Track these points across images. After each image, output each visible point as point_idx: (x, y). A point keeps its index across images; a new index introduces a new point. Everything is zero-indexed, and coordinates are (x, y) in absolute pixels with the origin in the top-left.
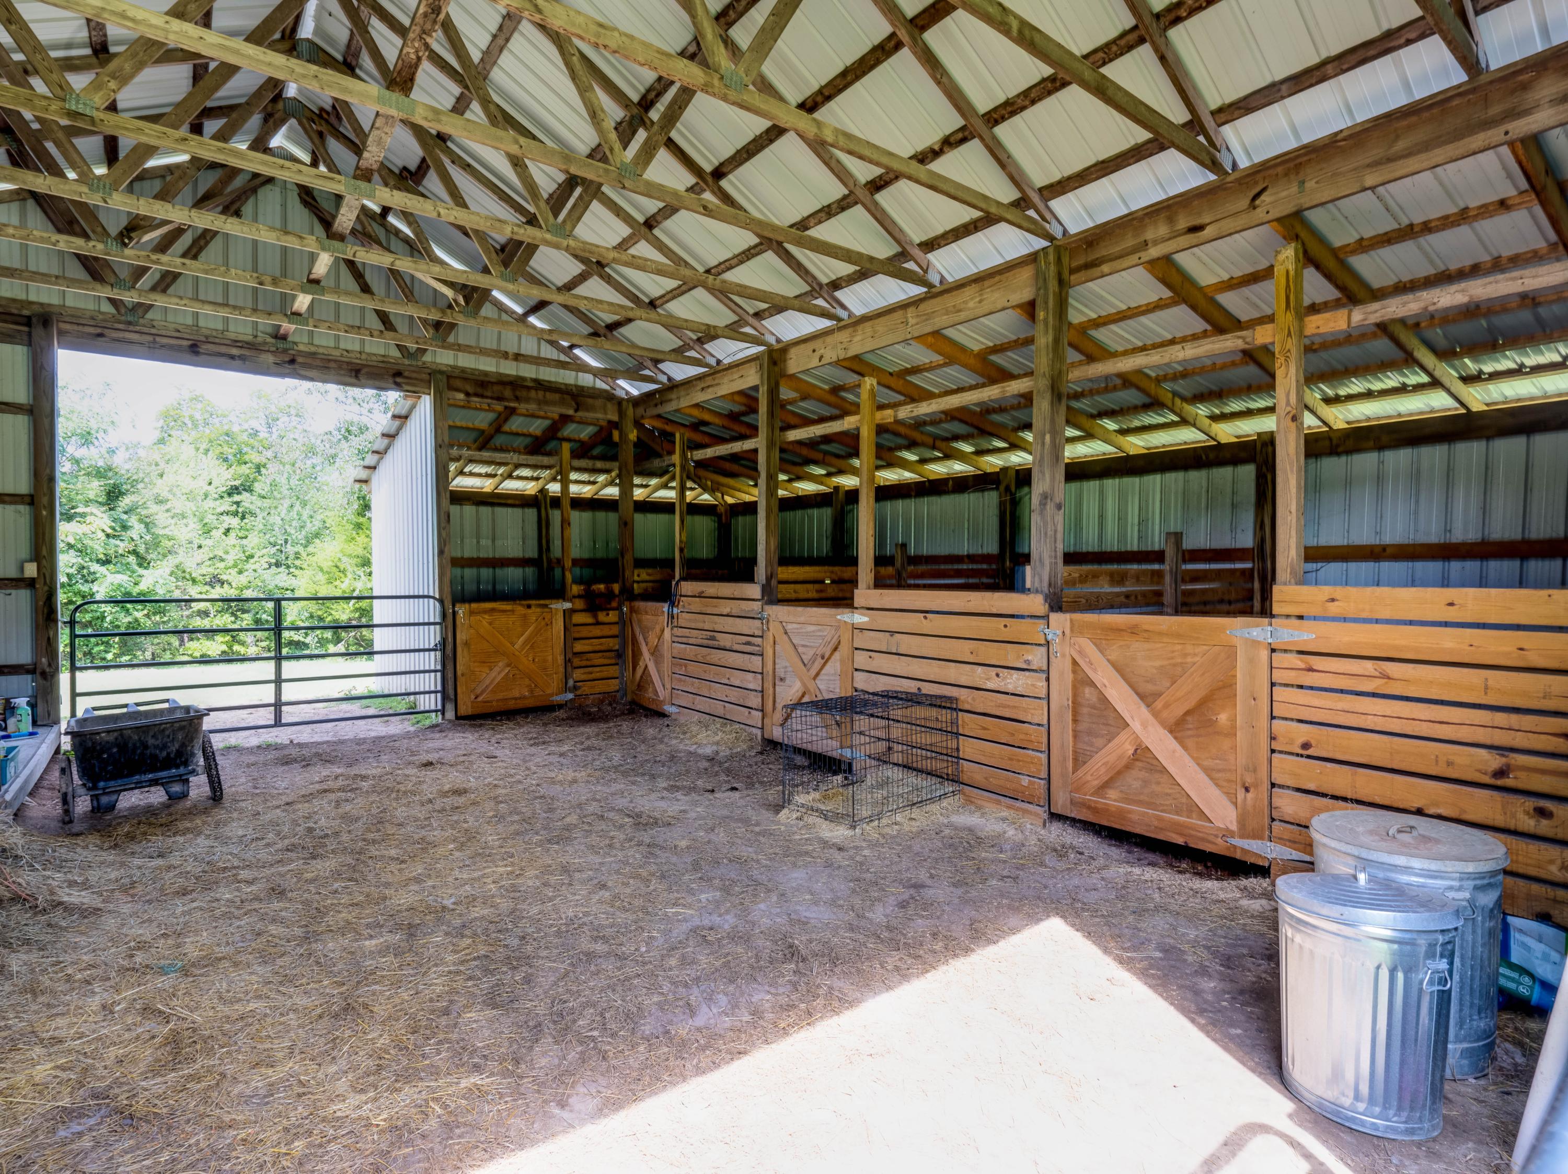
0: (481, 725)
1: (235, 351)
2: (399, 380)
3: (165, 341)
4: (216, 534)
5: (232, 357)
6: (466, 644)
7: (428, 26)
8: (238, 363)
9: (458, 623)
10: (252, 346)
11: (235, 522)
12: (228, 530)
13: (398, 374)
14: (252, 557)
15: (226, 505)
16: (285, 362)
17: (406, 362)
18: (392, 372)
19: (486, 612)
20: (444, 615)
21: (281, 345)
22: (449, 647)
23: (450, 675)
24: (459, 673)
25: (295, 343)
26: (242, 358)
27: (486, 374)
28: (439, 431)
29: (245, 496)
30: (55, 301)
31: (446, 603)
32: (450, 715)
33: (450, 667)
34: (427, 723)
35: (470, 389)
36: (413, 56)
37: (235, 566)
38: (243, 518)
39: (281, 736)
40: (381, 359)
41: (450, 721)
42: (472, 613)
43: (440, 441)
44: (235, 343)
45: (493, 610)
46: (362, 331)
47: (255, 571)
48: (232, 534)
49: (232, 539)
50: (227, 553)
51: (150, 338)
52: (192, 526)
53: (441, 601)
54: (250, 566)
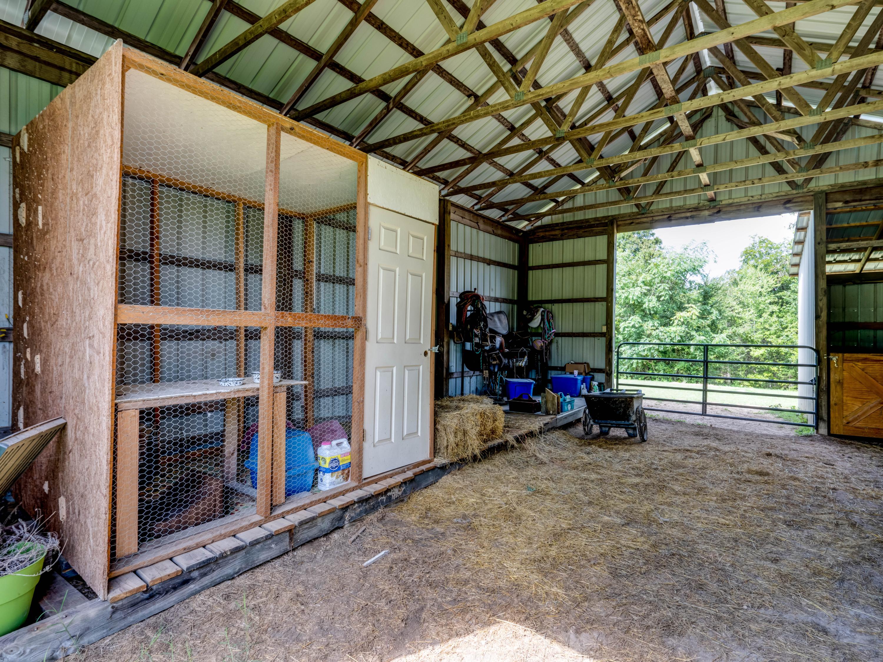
0: (850, 444)
1: (689, 214)
2: (788, 205)
3: (657, 218)
4: (765, 315)
5: (687, 218)
6: (840, 383)
7: (633, 12)
8: (690, 220)
9: (832, 366)
10: (697, 209)
11: (775, 308)
12: (773, 312)
13: (789, 201)
14: (786, 328)
15: (772, 298)
16: (714, 213)
17: (794, 192)
18: (783, 202)
19: (858, 360)
20: (819, 360)
21: (713, 204)
22: (824, 383)
23: (824, 403)
24: (832, 403)
25: (721, 201)
26: (692, 217)
27: (864, 183)
28: (818, 233)
29: (785, 292)
30: (617, 213)
31: (821, 353)
32: (823, 430)
33: (824, 398)
34: (805, 433)
35: (848, 198)
36: (640, 31)
37: (775, 333)
38: (782, 306)
39: (706, 421)
40: (775, 195)
41: (822, 435)
42: (844, 360)
43: (819, 240)
44: (688, 210)
45: (866, 359)
46: (747, 182)
47: (787, 336)
48: (775, 315)
49: (774, 318)
50: (771, 326)
51: (651, 219)
52: (752, 311)
53: (817, 351)
54: (784, 333)
